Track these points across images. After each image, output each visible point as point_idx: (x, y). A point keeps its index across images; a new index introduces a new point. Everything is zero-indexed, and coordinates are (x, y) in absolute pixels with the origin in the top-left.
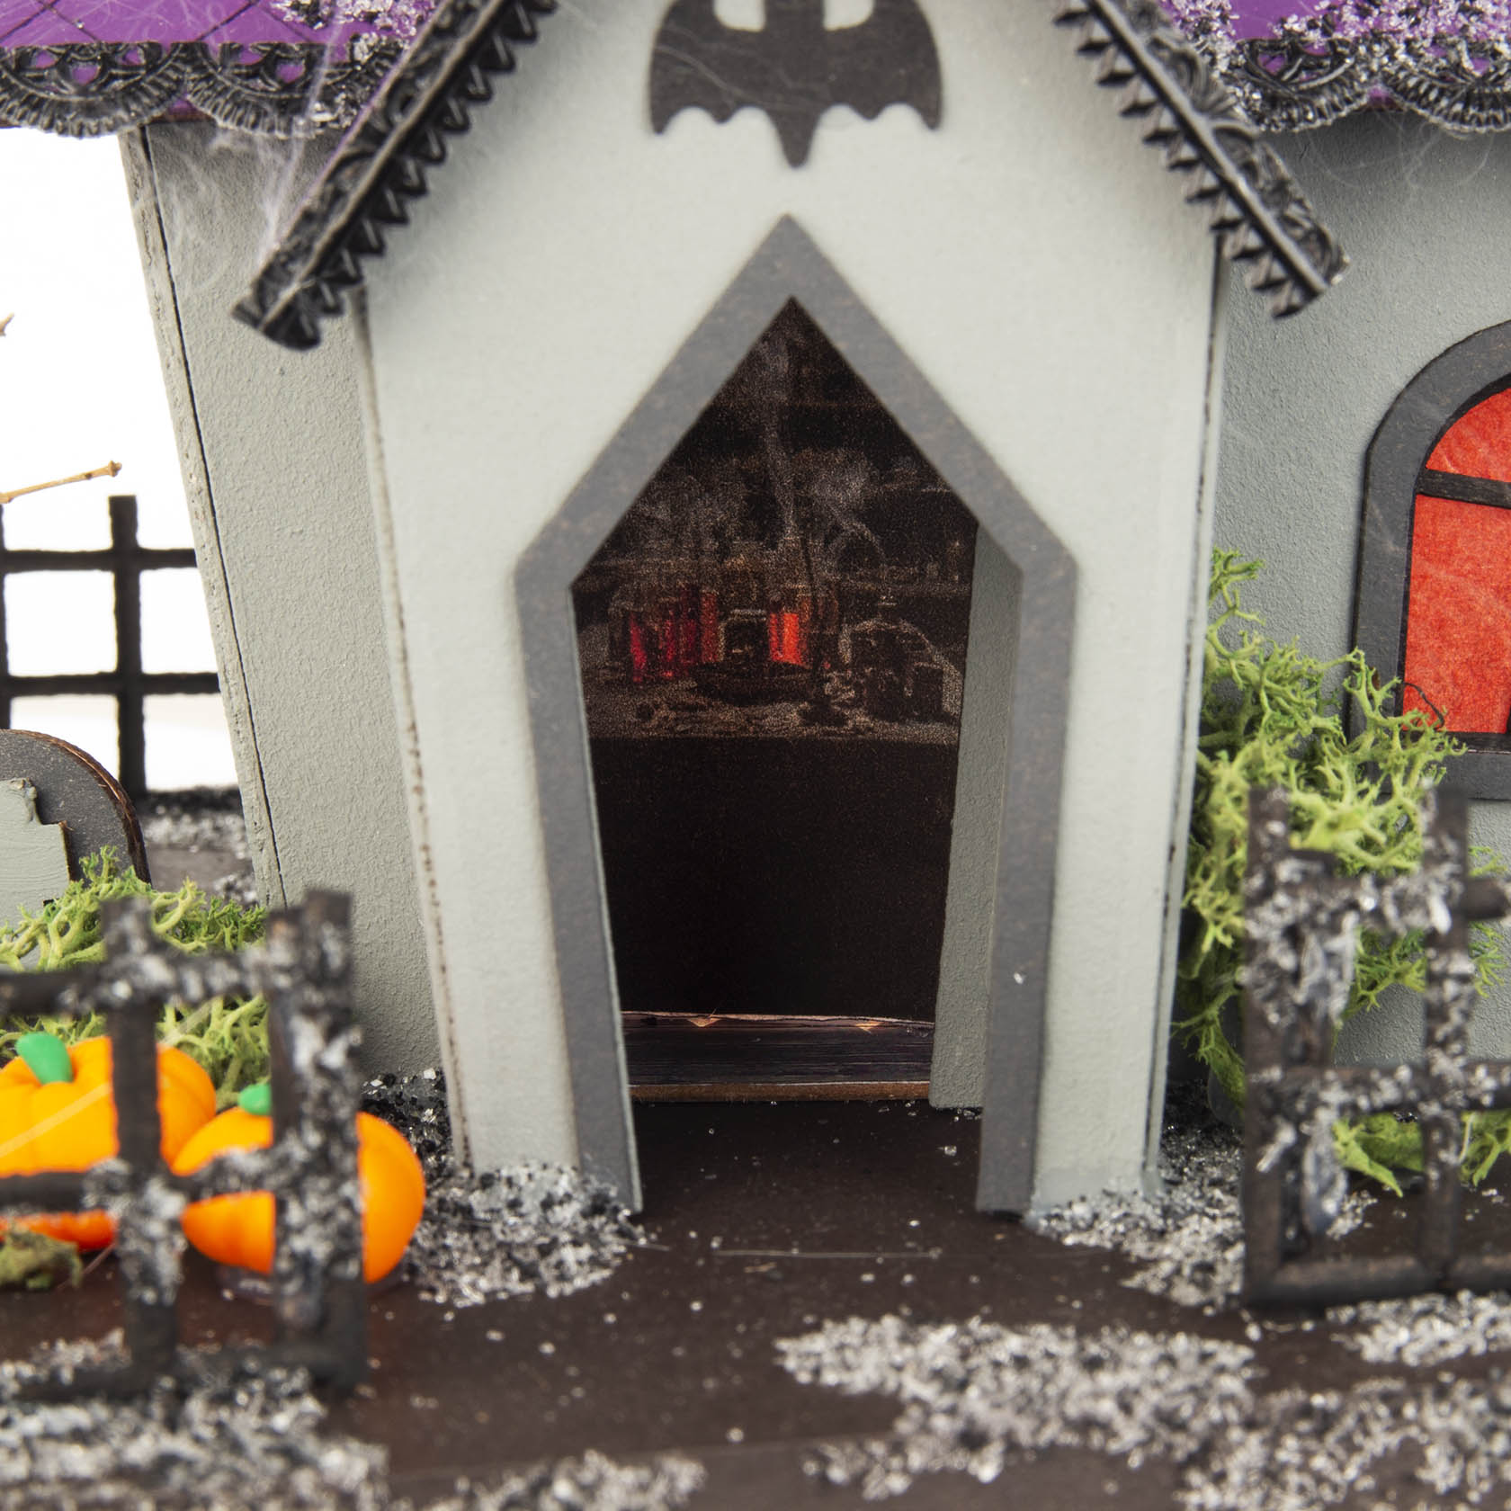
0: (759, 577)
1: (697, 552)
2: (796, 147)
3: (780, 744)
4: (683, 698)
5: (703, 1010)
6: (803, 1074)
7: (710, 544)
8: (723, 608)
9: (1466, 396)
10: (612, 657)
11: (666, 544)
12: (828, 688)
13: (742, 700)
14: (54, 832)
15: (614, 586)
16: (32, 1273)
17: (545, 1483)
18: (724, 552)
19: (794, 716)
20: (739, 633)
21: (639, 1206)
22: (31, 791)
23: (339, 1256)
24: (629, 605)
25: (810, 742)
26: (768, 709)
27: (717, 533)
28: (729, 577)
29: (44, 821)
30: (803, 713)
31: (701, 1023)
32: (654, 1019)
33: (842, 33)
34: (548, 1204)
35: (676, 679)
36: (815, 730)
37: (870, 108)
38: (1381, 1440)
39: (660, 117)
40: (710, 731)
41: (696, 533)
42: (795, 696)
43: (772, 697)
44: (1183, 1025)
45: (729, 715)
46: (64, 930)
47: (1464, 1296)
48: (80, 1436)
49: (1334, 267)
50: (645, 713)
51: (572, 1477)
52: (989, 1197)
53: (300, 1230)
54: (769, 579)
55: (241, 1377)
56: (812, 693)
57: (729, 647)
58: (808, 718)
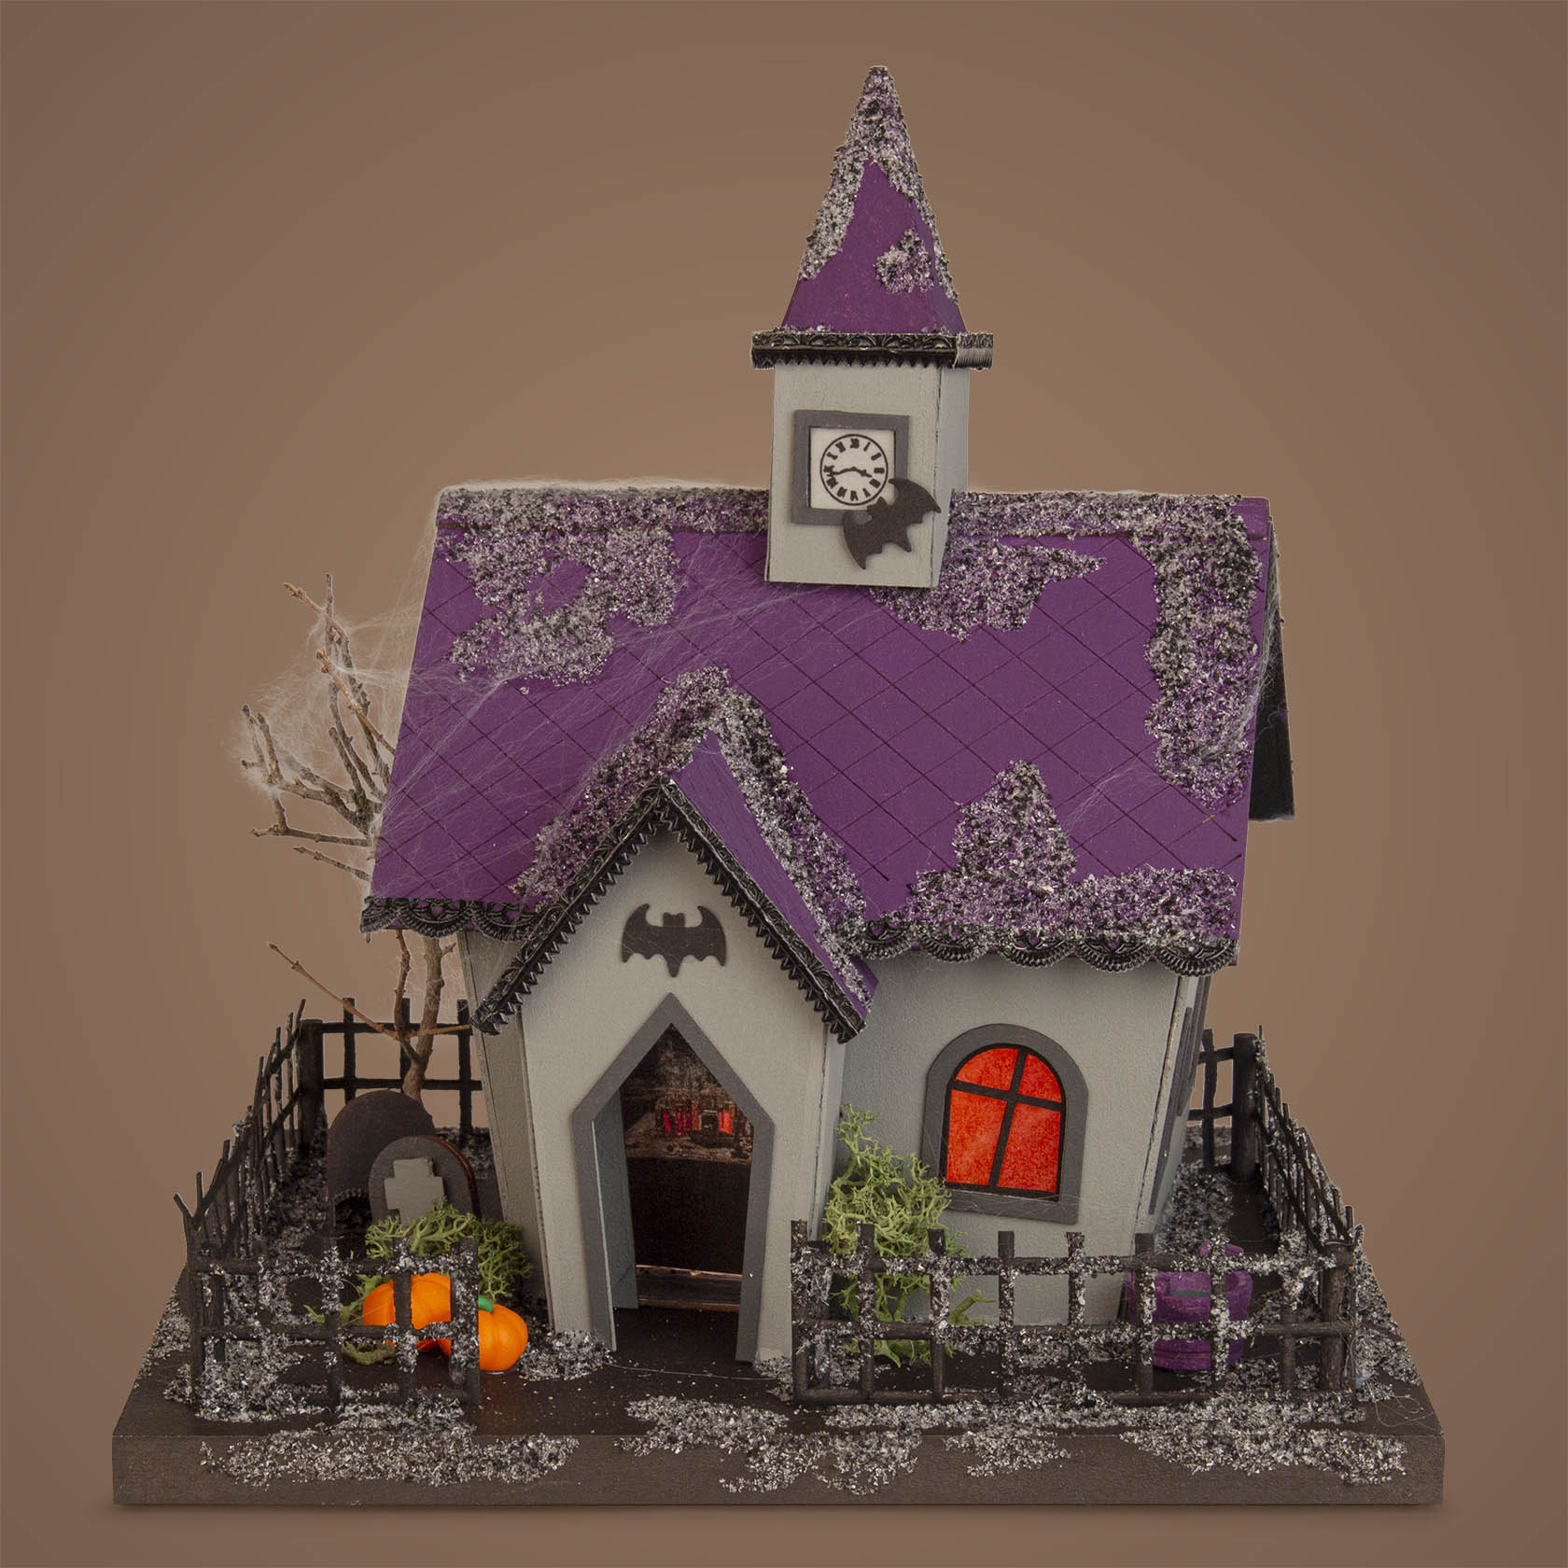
0: (714, 1098)
1: (690, 1087)
2: (674, 972)
3: (723, 1165)
4: (685, 1143)
5: (694, 1269)
6: (715, 1300)
7: (695, 1084)
8: (700, 1109)
9: (965, 1055)
10: (657, 1126)
11: (678, 1083)
12: (741, 1144)
13: (708, 1146)
14: (439, 1180)
15: (657, 1098)
16: (386, 1359)
17: (525, 1442)
18: (701, 1087)
19: (728, 1154)
20: (707, 1119)
21: (615, 1349)
22: (431, 1163)
23: (470, 1361)
24: (663, 1106)
25: (734, 1165)
26: (718, 1150)
27: (698, 1080)
28: (703, 1097)
29: (436, 1175)
30: (732, 1153)
31: (693, 1274)
32: (674, 1272)
33: (691, 929)
34: (580, 1346)
35: (682, 1136)
36: (736, 1160)
37: (701, 957)
38: (820, 1453)
39: (625, 957)
40: (695, 1157)
41: (690, 1079)
42: (729, 1146)
43: (720, 1146)
44: (835, 1294)
45: (703, 1152)
46: (422, 1228)
47: (876, 1406)
48: (378, 1416)
49: (862, 1026)
50: (670, 1149)
51: (533, 1441)
52: (740, 1356)
53: (457, 1352)
54: (719, 1100)
55: (435, 1399)
56: (735, 1145)
57: (703, 1124)
58: (734, 1155)
